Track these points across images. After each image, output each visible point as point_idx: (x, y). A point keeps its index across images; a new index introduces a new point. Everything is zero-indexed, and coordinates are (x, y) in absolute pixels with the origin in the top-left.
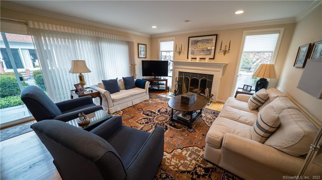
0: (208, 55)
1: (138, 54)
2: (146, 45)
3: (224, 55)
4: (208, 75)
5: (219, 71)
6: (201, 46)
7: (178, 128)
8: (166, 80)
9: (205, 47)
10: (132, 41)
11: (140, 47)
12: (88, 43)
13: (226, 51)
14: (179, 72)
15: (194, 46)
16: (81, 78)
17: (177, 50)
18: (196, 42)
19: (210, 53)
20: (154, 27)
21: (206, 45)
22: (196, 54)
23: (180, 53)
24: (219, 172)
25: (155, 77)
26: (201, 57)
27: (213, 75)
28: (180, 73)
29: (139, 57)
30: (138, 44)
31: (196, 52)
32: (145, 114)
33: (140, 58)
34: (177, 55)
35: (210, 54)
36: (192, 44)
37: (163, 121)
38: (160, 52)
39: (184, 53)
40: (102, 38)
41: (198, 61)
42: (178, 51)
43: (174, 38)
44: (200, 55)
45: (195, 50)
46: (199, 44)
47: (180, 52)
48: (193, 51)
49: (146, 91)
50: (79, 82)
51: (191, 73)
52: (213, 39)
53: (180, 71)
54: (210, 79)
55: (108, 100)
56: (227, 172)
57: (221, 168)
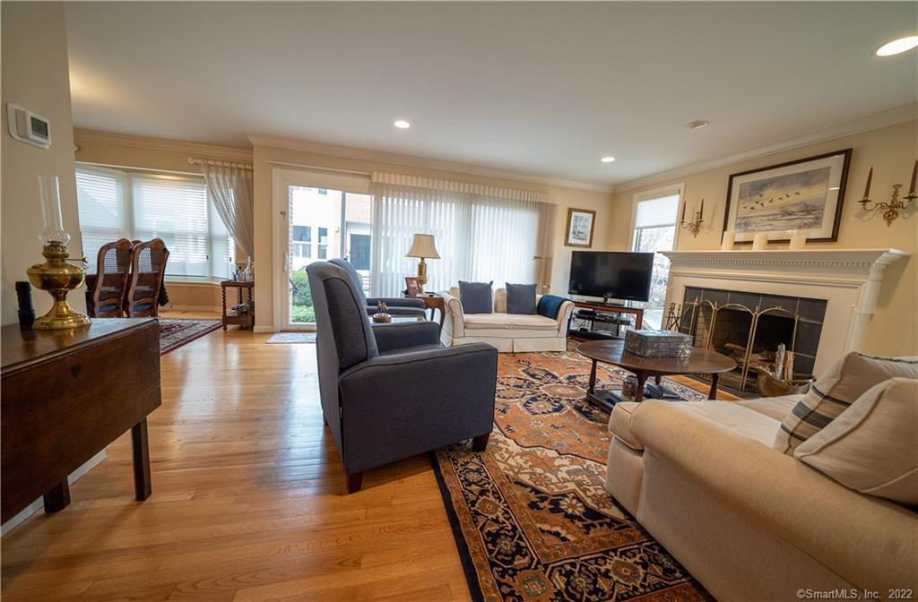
0: (809, 227)
1: (567, 235)
2: (594, 213)
3: (889, 224)
4: (802, 299)
5: (855, 286)
6: (776, 199)
7: (591, 420)
8: (640, 313)
9: (794, 199)
10: (550, 202)
11: (576, 217)
12: (451, 206)
13: (896, 207)
14: (687, 288)
15: (750, 200)
16: (422, 268)
17: (688, 220)
18: (759, 188)
19: (817, 218)
20: (608, 160)
21: (797, 194)
22: (756, 229)
23: (696, 228)
24: (630, 538)
25: (606, 300)
26: (773, 236)
27: (825, 302)
28: (691, 291)
29: (566, 243)
30: (570, 211)
31: (758, 220)
32: (528, 374)
33: (571, 245)
34: (688, 233)
35: (817, 222)
36: (741, 197)
37: (562, 395)
38: (636, 231)
39: (710, 227)
40: (480, 196)
41: (757, 248)
42: (692, 222)
43: (681, 186)
44: (774, 230)
45: (752, 215)
46: (768, 193)
47: (697, 226)
48: (744, 218)
49: (559, 325)
50: (416, 275)
51: (732, 292)
52: (829, 168)
53: (688, 285)
54: (808, 318)
55: (455, 319)
56: (659, 551)
57: (641, 528)
